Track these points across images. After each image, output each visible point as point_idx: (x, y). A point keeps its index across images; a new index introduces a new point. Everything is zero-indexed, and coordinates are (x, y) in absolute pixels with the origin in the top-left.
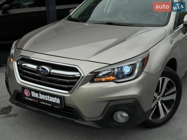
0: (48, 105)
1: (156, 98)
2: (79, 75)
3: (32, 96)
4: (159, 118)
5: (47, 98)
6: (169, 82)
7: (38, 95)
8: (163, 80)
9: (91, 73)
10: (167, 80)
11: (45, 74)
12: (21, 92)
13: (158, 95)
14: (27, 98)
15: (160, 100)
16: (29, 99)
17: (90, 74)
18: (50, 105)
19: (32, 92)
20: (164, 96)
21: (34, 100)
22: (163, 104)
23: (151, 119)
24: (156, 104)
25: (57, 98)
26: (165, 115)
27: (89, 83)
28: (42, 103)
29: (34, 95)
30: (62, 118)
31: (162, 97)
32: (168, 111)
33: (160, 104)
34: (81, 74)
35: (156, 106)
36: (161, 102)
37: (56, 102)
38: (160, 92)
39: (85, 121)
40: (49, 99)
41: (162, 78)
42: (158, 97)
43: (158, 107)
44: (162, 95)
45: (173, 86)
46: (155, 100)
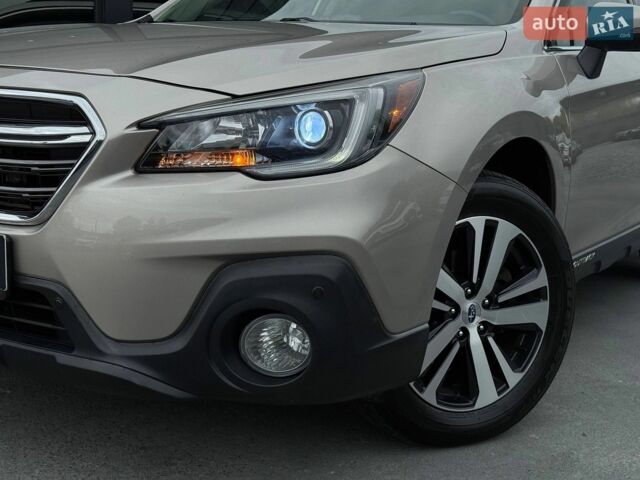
1: (457, 307)
2: (87, 138)
4: (474, 405)
6: (516, 244)
8: (490, 230)
9: (140, 125)
10: (507, 231)
13: (469, 297)
17: (133, 130)
20: (492, 303)
22: (491, 340)
23: (435, 404)
24: (457, 337)
26: (499, 393)
27: (130, 173)
31: (486, 307)
32: (513, 378)
33: (475, 339)
34: (93, 133)
35: (457, 347)
36: (480, 332)
38: (475, 280)
39: (101, 353)
41: (487, 221)
42: (466, 305)
43: (466, 350)
44: (488, 297)
45: (533, 265)
46: (454, 316)
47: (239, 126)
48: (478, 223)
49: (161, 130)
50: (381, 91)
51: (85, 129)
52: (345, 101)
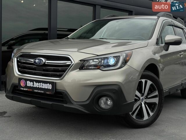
0: (41, 92)
1: (139, 98)
2: (70, 63)
3: (27, 85)
4: (143, 119)
5: (41, 85)
6: (151, 85)
7: (32, 84)
8: (146, 82)
9: (80, 61)
10: (149, 83)
11: (40, 64)
12: (18, 84)
13: (142, 96)
14: (22, 89)
15: (144, 101)
16: (24, 89)
17: (79, 62)
18: (43, 92)
19: (27, 82)
20: (147, 98)
21: (29, 90)
22: (146, 105)
23: (135, 118)
24: (140, 105)
25: (49, 84)
26: (148, 117)
27: (78, 70)
28: (36, 91)
29: (29, 84)
30: (52, 104)
31: (145, 99)
32: (151, 114)
33: (143, 105)
34: (72, 62)
35: (140, 107)
36: (144, 104)
37: (48, 88)
38: (143, 93)
39: (73, 104)
40: (42, 85)
41: (145, 80)
42: (141, 98)
43: (141, 107)
44: (146, 96)
45: (155, 90)
46: (139, 100)
47: (98, 61)
48: (143, 81)
49: (84, 62)
50: (125, 54)
51: (70, 62)
52: (119, 56)
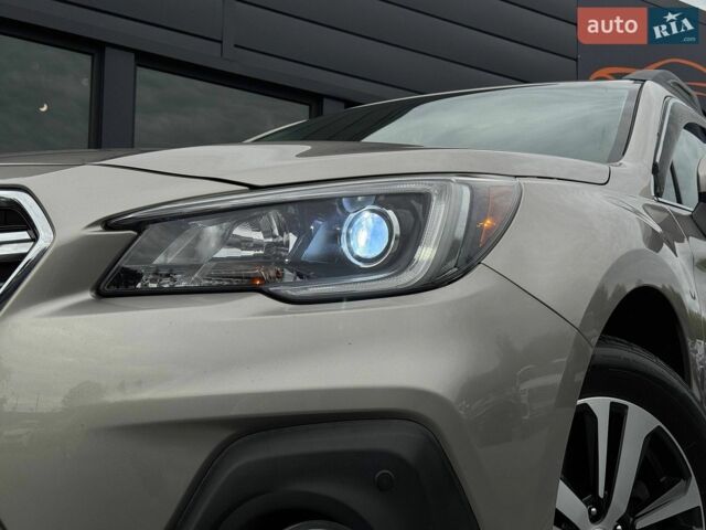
2: (26, 248)
6: (654, 442)
8: (617, 418)
9: (108, 223)
10: (640, 422)
13: (594, 519)
17: (98, 231)
27: (88, 296)
34: (35, 239)
38: (601, 494)
41: (612, 404)
44: (621, 521)
45: (678, 474)
47: (258, 236)
48: (600, 405)
49: (140, 233)
51: (23, 235)
52: (417, 196)
